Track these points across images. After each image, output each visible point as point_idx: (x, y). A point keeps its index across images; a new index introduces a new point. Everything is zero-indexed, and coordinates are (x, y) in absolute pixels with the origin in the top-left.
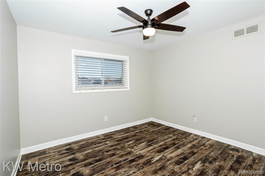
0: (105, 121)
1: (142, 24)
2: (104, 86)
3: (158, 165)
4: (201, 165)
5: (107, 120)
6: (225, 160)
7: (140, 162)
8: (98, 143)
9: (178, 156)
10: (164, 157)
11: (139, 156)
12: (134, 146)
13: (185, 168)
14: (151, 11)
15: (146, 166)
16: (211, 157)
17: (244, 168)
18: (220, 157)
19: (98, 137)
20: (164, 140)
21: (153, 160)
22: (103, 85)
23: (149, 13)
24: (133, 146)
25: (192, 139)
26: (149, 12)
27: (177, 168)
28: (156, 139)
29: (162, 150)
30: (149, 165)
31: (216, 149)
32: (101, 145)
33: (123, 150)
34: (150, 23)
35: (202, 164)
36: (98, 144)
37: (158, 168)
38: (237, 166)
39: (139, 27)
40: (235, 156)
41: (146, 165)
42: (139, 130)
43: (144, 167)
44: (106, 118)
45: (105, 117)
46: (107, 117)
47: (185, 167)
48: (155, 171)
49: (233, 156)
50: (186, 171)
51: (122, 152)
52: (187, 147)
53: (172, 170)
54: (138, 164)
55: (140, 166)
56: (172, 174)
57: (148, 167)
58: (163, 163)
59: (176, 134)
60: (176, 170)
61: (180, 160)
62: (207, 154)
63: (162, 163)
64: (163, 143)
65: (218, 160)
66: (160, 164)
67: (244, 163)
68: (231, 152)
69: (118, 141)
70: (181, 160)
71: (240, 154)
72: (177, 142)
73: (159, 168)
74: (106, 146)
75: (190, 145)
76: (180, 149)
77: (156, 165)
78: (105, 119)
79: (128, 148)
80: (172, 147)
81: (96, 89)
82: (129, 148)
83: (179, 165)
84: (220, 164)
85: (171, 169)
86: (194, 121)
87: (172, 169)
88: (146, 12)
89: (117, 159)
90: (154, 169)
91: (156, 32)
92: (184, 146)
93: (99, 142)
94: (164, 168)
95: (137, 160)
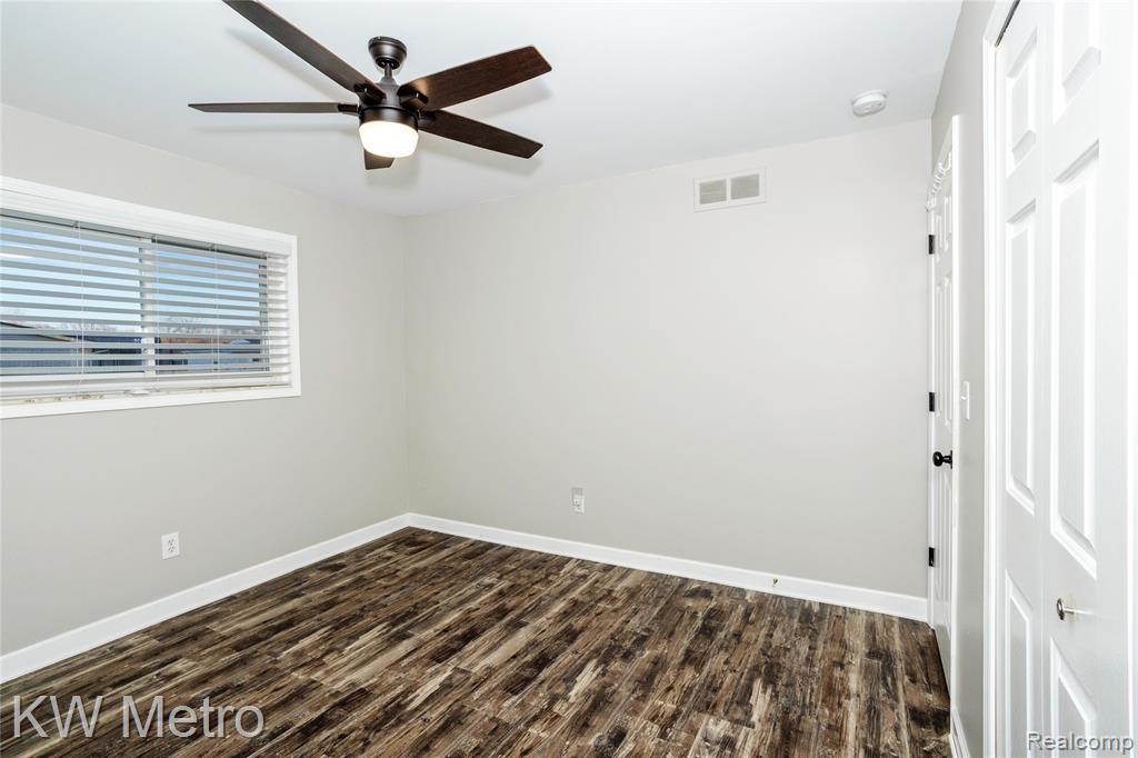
0: (166, 555)
1: (354, 99)
2: (154, 379)
3: (433, 716)
4: (595, 675)
5: (176, 552)
6: (671, 634)
7: (351, 724)
8: (117, 680)
9: (514, 657)
10: (459, 676)
11: (348, 698)
12: (323, 656)
13: (538, 702)
14: (400, 50)
15: (378, 735)
16: (630, 635)
17: (721, 648)
18: (655, 628)
19: (117, 648)
20: (461, 603)
21: (411, 701)
22: (152, 374)
23: (389, 54)
24: (319, 655)
25: (569, 582)
26: (388, 50)
27: (509, 709)
28: (426, 603)
29: (454, 646)
30: (393, 726)
31: (646, 602)
32: (138, 687)
33: (268, 684)
34: (391, 99)
35: (599, 669)
36: (115, 686)
37: (432, 727)
38: (702, 647)
39: (344, 108)
40: (700, 615)
41: (379, 731)
42: (348, 575)
43: (369, 743)
44: (170, 542)
45: (165, 539)
46: (175, 536)
47: (541, 695)
48: (424, 744)
49: (694, 615)
50: (542, 710)
51: (262, 695)
52: (549, 615)
53: (493, 719)
54: (342, 737)
55: (355, 740)
56: (490, 738)
57: (390, 734)
58: (457, 700)
59: (512, 571)
60: (504, 718)
61: (522, 673)
62: (616, 626)
63: (450, 703)
64: (456, 616)
65: (652, 640)
66: (442, 709)
67: (721, 631)
68: (690, 603)
69: (237, 648)
70: (527, 673)
71: (713, 604)
72: (513, 603)
73: (438, 725)
74: (168, 686)
75: (562, 605)
76: (523, 630)
77: (427, 715)
78: (165, 547)
79: (294, 670)
80: (493, 625)
81: (101, 397)
82: (302, 670)
83: (516, 694)
84: (656, 652)
85: (486, 719)
86: (576, 509)
87: (491, 715)
88: (375, 45)
89: (231, 741)
90: (415, 735)
91: (421, 145)
92: (539, 615)
93: (126, 676)
94: (460, 723)
95: (340, 716)
